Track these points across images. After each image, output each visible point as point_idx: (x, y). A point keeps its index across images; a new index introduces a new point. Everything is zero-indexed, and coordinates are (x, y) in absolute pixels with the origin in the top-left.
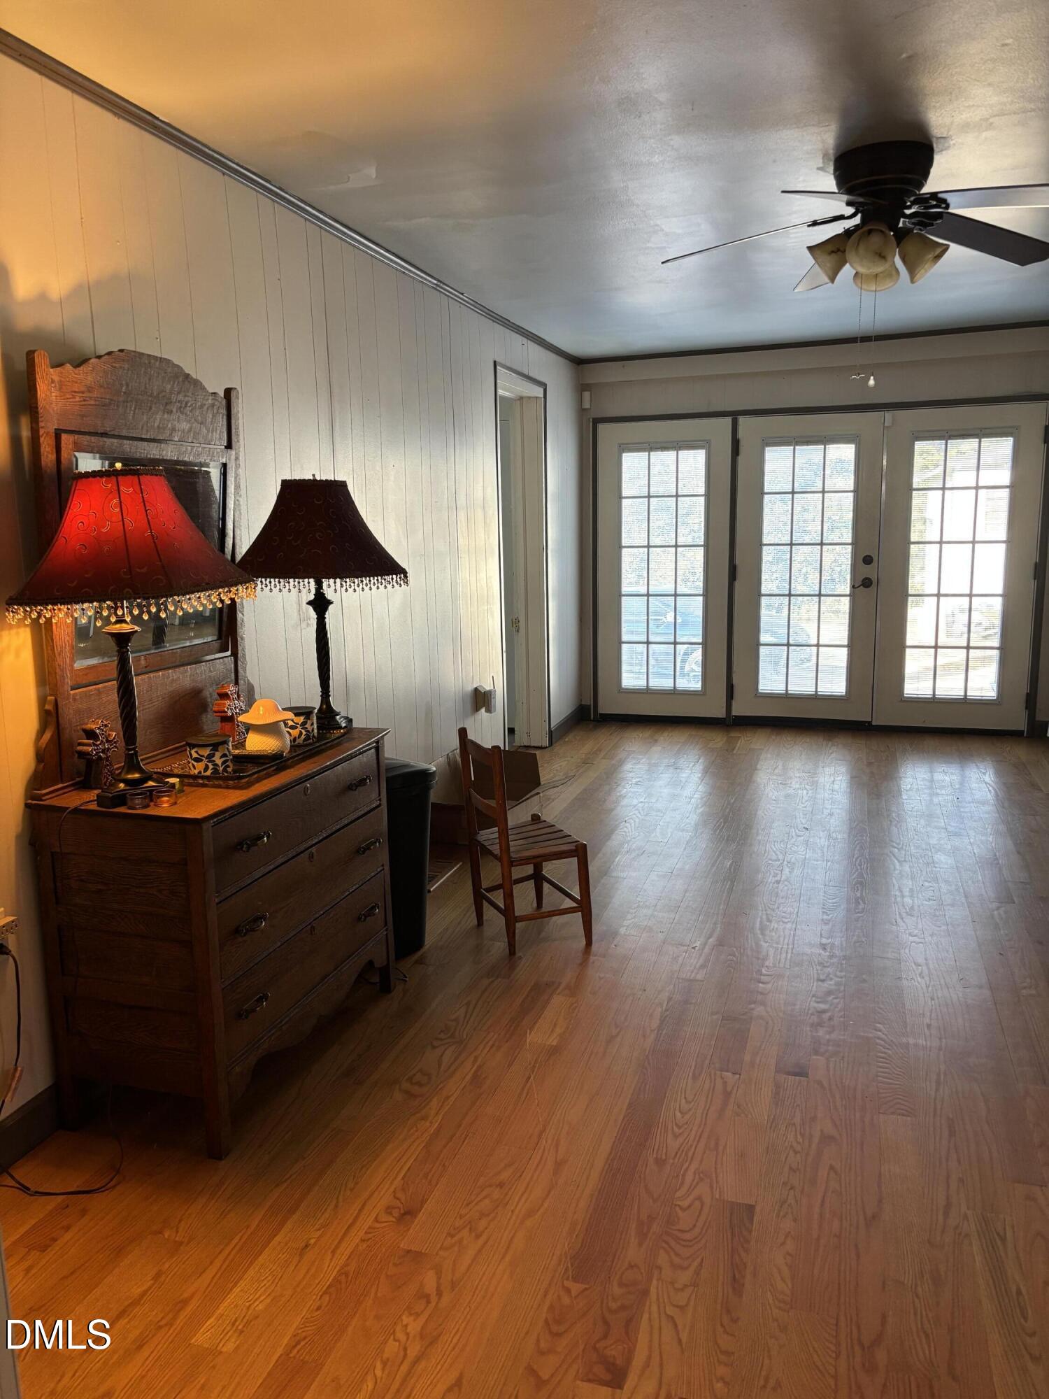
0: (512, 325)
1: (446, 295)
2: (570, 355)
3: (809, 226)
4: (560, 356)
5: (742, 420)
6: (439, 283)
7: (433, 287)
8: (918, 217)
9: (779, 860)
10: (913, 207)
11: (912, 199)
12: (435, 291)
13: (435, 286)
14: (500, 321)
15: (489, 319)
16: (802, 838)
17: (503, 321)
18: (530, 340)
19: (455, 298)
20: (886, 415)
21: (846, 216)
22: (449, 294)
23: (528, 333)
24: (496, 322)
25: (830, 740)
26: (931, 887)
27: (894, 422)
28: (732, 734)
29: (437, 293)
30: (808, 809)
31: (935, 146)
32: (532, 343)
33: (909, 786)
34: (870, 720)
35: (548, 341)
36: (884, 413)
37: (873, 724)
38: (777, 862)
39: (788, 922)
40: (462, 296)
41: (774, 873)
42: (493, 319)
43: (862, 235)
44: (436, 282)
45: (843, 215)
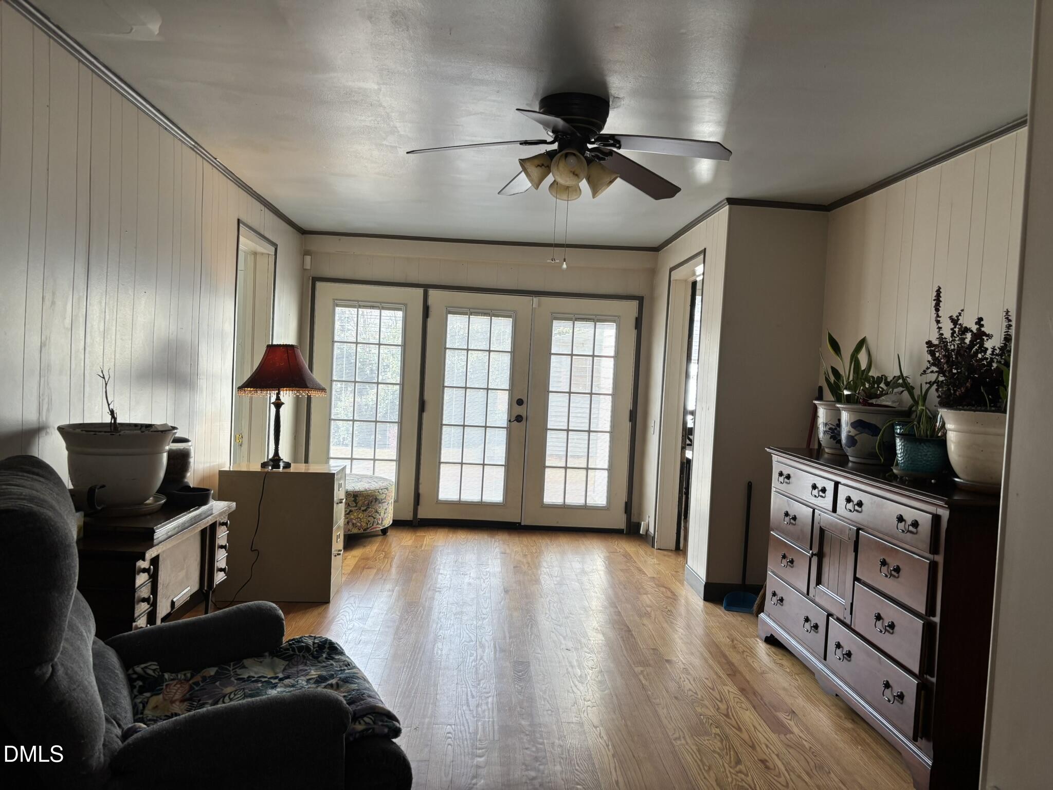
0: (253, 193)
1: (201, 156)
2: (299, 226)
3: (521, 144)
4: (290, 225)
5: (432, 293)
6: (196, 145)
7: (191, 147)
8: (598, 152)
9: (473, 641)
10: (596, 143)
11: (596, 137)
12: (192, 151)
13: (192, 146)
14: (245, 188)
15: (236, 184)
16: (487, 620)
17: (247, 188)
18: (267, 208)
19: (209, 160)
20: (534, 299)
21: (548, 141)
22: (204, 156)
23: (266, 202)
24: (241, 188)
25: (493, 537)
26: (590, 657)
27: (539, 305)
28: (418, 534)
29: (194, 153)
30: (486, 595)
31: (611, 103)
32: (268, 210)
33: (557, 573)
34: (520, 522)
35: (281, 211)
36: (531, 298)
37: (522, 524)
38: (472, 643)
39: (490, 696)
40: (215, 161)
41: (471, 652)
42: (239, 185)
43: (561, 156)
44: (193, 144)
45: (546, 141)
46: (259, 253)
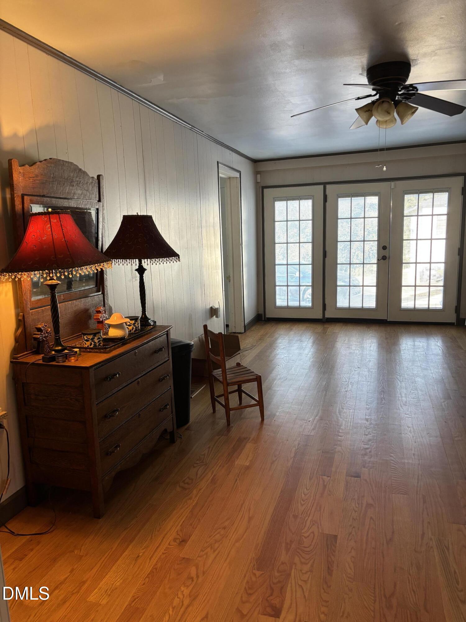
0: (225, 145)
1: (195, 132)
2: (251, 158)
3: (356, 100)
4: (247, 159)
5: (328, 186)
7: (190, 129)
8: (404, 95)
10: (402, 90)
11: (402, 87)
12: (190, 131)
15: (215, 143)
16: (357, 372)
17: (221, 143)
18: (233, 152)
19: (200, 134)
20: (392, 183)
21: (372, 95)
22: (197, 132)
23: (232, 149)
24: (218, 144)
25: (369, 328)
26: (414, 392)
27: (395, 186)
28: (325, 326)
29: (192, 131)
30: (359, 359)
31: (411, 63)
32: (234, 153)
33: (404, 348)
34: (387, 319)
35: (241, 152)
36: (390, 182)
37: (388, 320)
38: (346, 383)
39: (351, 409)
40: (203, 133)
41: (345, 387)
42: (217, 143)
43: (380, 103)
44: (191, 126)
45: (371, 95)
46: (231, 177)
